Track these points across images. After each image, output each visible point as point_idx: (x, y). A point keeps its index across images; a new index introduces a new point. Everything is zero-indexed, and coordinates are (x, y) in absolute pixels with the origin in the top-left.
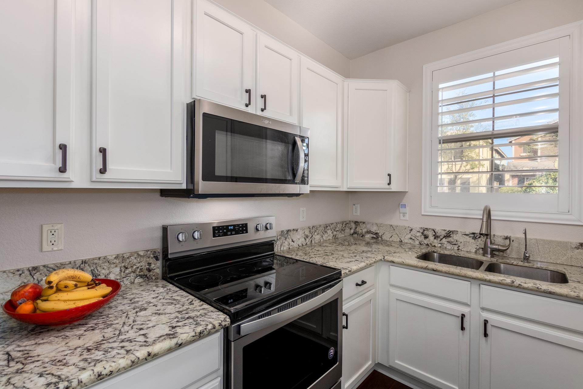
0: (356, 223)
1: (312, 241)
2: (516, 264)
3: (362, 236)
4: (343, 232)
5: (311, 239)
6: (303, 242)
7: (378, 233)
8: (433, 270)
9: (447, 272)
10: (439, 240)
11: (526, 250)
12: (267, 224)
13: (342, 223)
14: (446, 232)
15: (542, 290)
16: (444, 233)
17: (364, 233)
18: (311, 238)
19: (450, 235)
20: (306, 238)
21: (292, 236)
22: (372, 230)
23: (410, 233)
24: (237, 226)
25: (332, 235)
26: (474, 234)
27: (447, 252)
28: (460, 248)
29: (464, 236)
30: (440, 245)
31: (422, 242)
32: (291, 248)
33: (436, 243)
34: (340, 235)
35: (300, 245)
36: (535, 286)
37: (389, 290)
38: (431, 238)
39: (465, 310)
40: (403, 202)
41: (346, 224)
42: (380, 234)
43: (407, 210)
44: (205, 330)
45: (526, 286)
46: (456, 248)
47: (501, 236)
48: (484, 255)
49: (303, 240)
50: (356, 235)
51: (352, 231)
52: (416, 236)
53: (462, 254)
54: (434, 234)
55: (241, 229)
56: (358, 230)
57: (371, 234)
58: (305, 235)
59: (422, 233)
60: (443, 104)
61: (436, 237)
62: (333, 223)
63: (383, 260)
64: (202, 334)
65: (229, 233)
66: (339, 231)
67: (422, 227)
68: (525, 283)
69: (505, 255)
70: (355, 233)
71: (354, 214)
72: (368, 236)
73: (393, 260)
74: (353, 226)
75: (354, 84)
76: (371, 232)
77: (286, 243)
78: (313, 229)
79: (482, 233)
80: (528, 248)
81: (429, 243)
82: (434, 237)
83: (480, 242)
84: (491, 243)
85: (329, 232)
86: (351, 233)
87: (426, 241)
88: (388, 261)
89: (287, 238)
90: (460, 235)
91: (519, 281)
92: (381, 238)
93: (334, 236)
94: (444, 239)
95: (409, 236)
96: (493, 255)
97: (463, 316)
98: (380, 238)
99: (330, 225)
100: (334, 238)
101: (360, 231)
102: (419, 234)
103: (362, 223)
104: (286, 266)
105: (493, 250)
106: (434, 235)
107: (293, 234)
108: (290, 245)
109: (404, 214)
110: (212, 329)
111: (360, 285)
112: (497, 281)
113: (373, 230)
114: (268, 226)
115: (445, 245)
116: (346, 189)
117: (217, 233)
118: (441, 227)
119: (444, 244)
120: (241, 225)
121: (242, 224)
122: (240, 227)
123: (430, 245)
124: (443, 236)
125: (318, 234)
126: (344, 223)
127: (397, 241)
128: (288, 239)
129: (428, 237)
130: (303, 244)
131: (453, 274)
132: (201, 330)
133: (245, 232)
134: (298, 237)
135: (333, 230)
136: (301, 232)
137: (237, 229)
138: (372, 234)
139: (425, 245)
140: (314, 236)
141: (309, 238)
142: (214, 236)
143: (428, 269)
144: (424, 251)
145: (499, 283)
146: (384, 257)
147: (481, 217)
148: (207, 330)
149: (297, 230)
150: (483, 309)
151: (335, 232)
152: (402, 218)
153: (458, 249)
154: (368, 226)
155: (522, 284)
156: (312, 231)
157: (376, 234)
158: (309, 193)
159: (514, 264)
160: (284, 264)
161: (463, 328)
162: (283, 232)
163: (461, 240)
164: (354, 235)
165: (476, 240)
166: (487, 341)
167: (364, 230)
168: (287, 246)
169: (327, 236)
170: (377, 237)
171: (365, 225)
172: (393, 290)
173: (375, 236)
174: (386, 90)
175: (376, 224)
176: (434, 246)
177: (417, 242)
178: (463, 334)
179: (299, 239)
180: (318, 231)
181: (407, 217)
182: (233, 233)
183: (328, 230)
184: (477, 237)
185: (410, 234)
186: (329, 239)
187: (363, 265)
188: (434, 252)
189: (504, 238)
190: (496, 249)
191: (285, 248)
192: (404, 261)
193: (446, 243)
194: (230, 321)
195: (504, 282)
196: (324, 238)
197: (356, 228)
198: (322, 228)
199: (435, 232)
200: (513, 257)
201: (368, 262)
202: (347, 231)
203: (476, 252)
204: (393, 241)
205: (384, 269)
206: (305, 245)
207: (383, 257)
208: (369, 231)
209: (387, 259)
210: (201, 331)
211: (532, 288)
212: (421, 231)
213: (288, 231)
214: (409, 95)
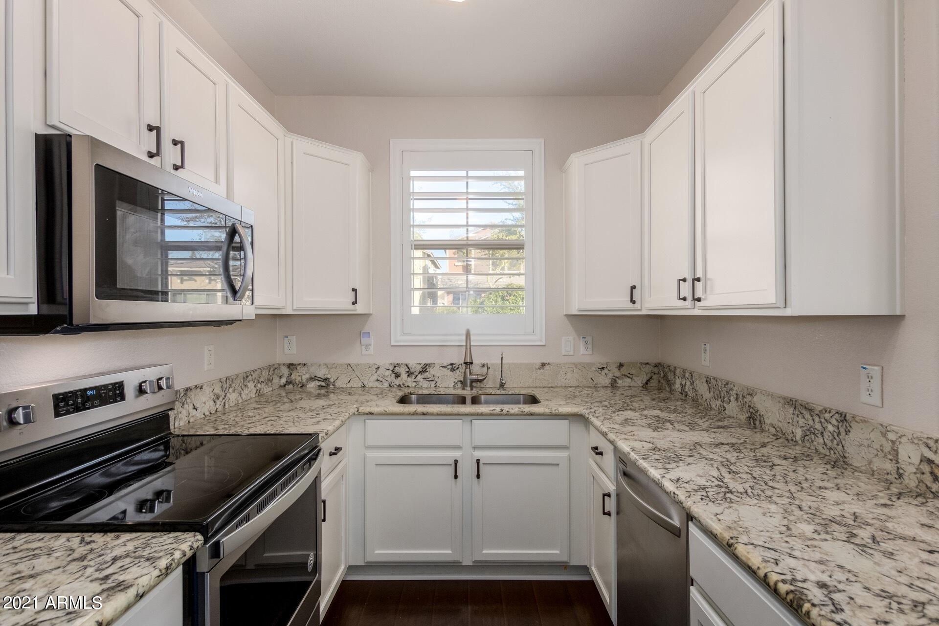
0: (291, 366)
1: (225, 403)
2: (494, 393)
3: (301, 387)
4: (270, 384)
5: (224, 401)
6: (211, 408)
7: (328, 379)
8: (424, 414)
9: (439, 413)
10: (414, 377)
11: (501, 377)
12: (161, 379)
13: (269, 367)
14: (422, 365)
15: (525, 413)
16: (419, 368)
17: (304, 381)
18: (224, 399)
19: (426, 369)
20: (216, 400)
21: (193, 399)
22: (319, 374)
23: (376, 372)
24: (103, 388)
25: (254, 390)
26: (452, 364)
27: (426, 392)
28: (437, 384)
29: (441, 368)
30: (414, 384)
31: (393, 384)
32: (191, 421)
33: (410, 381)
34: (266, 389)
35: (207, 413)
36: (520, 410)
37: (365, 454)
38: (404, 376)
39: (456, 454)
40: (366, 329)
41: (274, 368)
42: (332, 380)
43: (372, 340)
44: (173, 562)
45: (512, 411)
46: (433, 385)
47: (478, 364)
48: (463, 389)
49: (211, 404)
50: (291, 386)
51: (283, 381)
52: (384, 376)
53: (442, 391)
54: (408, 370)
55: (111, 393)
56: (293, 378)
57: (317, 382)
58: (215, 394)
59: (392, 371)
60: (415, 198)
61: (410, 374)
62: (256, 370)
63: (356, 413)
64: (170, 568)
65: (88, 404)
66: (265, 383)
67: (392, 362)
68: (512, 409)
69: (482, 386)
70: (288, 383)
71: (287, 351)
72: (312, 386)
73: (371, 411)
74: (285, 371)
75: (302, 145)
76: (316, 378)
77: (184, 412)
78: (227, 383)
79: (466, 361)
80: (503, 375)
81: (401, 384)
82: (407, 374)
83: (459, 375)
84: (471, 373)
85: (251, 385)
86: (282, 384)
87: (398, 382)
88: (364, 414)
89: (185, 403)
90: (437, 367)
91: (507, 408)
92: (333, 385)
93: (258, 392)
94: (420, 375)
95: (375, 377)
96: (472, 387)
97: (456, 462)
98: (331, 386)
99: (252, 373)
100: (257, 394)
101: (299, 379)
102: (388, 373)
103: (301, 366)
104: (184, 455)
105: (472, 381)
106: (408, 372)
107: (196, 395)
108: (190, 416)
109: (367, 347)
110: (182, 558)
111: (335, 454)
112: (489, 412)
113: (321, 374)
114: (163, 383)
115: (420, 384)
116: (292, 310)
117: (63, 407)
118: (415, 360)
119: (420, 381)
120: (110, 387)
121: (114, 384)
122: (110, 390)
123: (402, 386)
124: (418, 372)
125: (234, 391)
126: (272, 369)
127: (358, 387)
128: (187, 406)
129: (400, 375)
130: (212, 411)
131: (446, 414)
132: (167, 564)
133: (118, 399)
134: (204, 399)
135: (256, 381)
136: (207, 389)
137: (103, 395)
138: (319, 381)
139: (396, 386)
140: (228, 395)
141: (221, 399)
142: (57, 415)
143: (417, 414)
144: (400, 394)
145: (491, 415)
146: (358, 408)
147: (464, 344)
148: (176, 561)
149: (201, 388)
150: (475, 448)
151: (259, 385)
152: (364, 351)
153: (436, 386)
154: (312, 369)
155: (510, 410)
156: (225, 386)
157: (326, 379)
158: (254, 318)
159: (492, 394)
160: (180, 453)
161: (456, 477)
162: (178, 394)
163: (438, 375)
164: (287, 386)
165: (454, 372)
166: (479, 483)
167: (305, 377)
168: (186, 418)
169: (247, 392)
170: (326, 385)
171: (306, 368)
172: (370, 454)
173: (323, 384)
174: (349, 165)
175: (326, 364)
176: (408, 386)
177: (386, 385)
178: (456, 484)
179: (205, 403)
180: (234, 385)
181: (371, 351)
182: (97, 402)
183: (249, 382)
184: (455, 369)
185: (376, 374)
186: (251, 398)
187: (337, 423)
188: (411, 394)
189: (481, 366)
190: (475, 379)
191: (182, 424)
192: (387, 410)
193: (422, 380)
194: (203, 539)
195: (495, 412)
196: (244, 396)
197: (291, 374)
198: (239, 381)
199: (408, 367)
200: (489, 386)
201: (341, 418)
202: (276, 380)
203: (454, 387)
204: (353, 386)
205: (356, 427)
206: (214, 412)
207: (356, 409)
208: (313, 376)
209: (363, 411)
210: (168, 566)
211: (518, 412)
212: (391, 368)
213: (187, 390)
214: (372, 176)
